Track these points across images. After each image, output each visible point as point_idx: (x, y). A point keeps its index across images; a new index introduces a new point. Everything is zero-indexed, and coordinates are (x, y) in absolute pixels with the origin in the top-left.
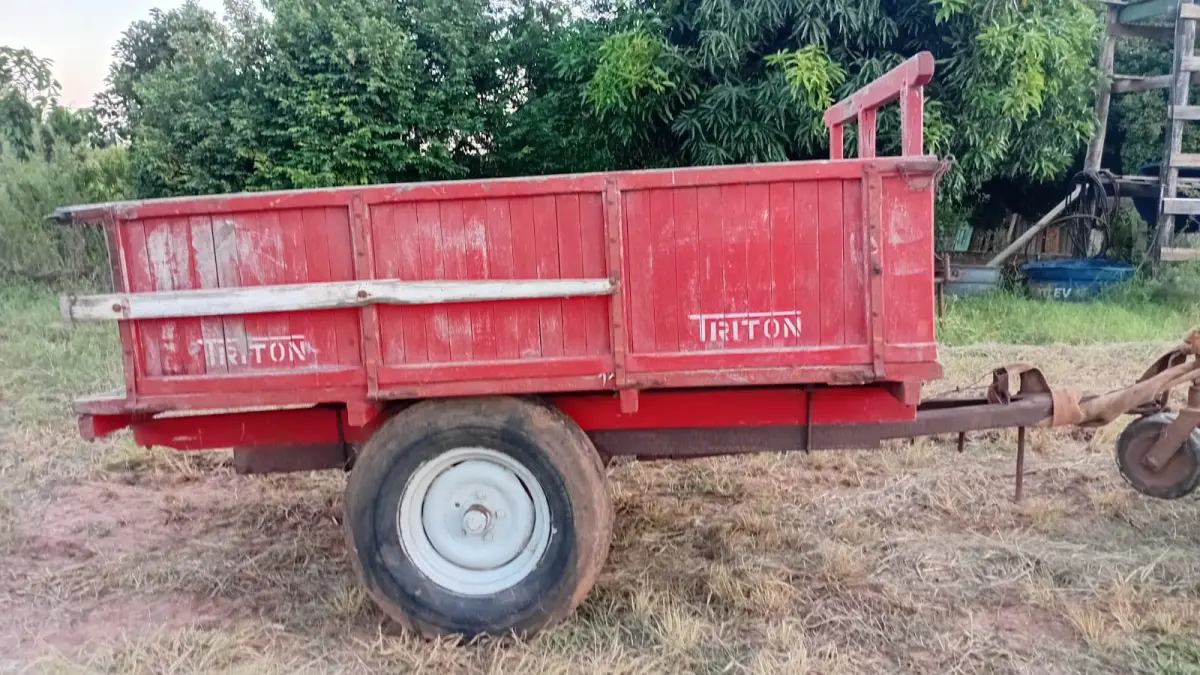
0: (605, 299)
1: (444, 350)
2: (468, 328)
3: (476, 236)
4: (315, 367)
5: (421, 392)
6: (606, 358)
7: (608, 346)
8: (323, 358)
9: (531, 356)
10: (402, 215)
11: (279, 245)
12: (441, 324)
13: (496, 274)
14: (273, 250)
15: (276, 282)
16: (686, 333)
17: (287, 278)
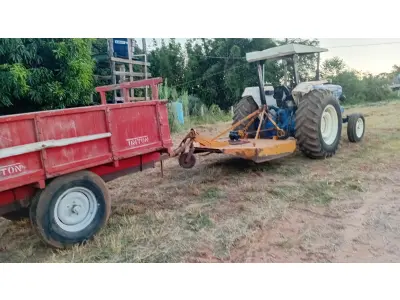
0: (108, 139)
1: (66, 159)
2: (72, 152)
3: (72, 125)
4: (25, 173)
5: (62, 173)
6: (110, 154)
7: (110, 151)
8: (28, 169)
9: (90, 157)
10: (50, 120)
11: (9, 133)
12: (65, 152)
13: (79, 135)
14: (6, 136)
15: (9, 146)
16: (126, 144)
17: (12, 145)
